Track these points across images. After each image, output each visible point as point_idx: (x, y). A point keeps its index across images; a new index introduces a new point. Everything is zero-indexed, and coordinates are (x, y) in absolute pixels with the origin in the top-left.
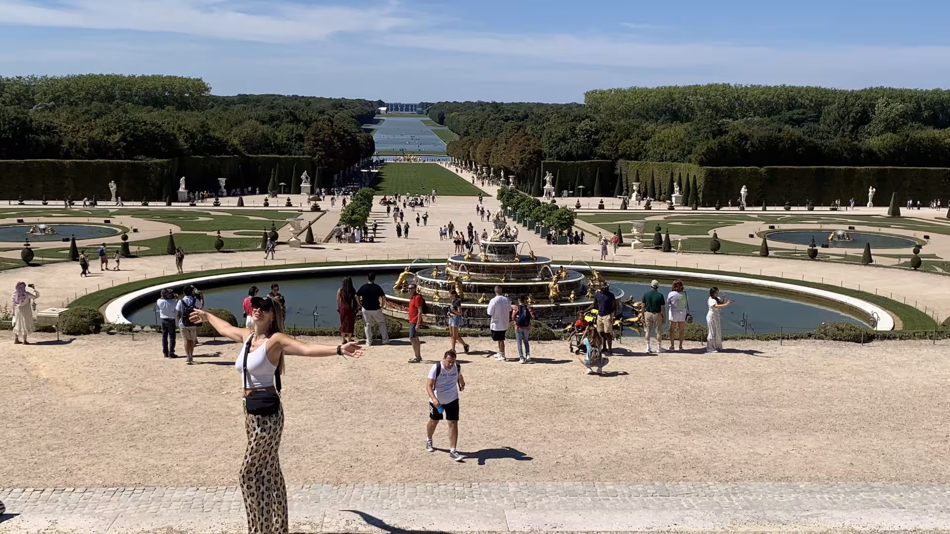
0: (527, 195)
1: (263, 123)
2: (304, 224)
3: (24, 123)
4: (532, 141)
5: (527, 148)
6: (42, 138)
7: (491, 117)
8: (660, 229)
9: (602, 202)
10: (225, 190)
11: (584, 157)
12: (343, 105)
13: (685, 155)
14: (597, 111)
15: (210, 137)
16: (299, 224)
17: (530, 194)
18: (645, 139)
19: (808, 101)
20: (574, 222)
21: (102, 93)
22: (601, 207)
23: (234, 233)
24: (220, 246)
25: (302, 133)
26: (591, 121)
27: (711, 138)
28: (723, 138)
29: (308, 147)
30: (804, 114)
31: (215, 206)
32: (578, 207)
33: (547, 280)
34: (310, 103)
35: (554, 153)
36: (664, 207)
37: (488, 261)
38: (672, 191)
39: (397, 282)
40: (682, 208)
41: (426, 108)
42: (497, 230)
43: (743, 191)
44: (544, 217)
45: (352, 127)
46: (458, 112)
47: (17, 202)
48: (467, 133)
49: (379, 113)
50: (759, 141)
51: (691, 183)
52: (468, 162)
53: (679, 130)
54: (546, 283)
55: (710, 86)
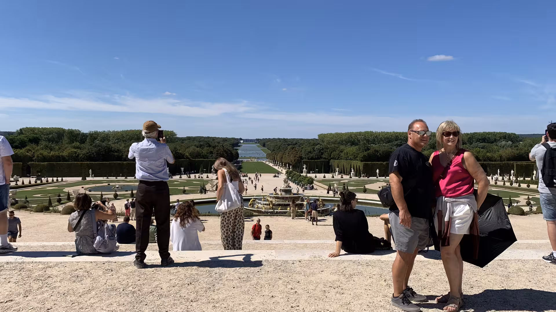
0: (296, 173)
1: (198, 147)
2: (215, 184)
3: (109, 148)
4: (298, 153)
5: (296, 155)
6: (116, 154)
7: (283, 144)
8: (345, 184)
9: (325, 175)
10: (183, 172)
11: (318, 159)
12: (227, 140)
13: (355, 158)
14: (323, 142)
15: (178, 153)
16: (213, 183)
17: (298, 172)
18: (342, 152)
19: (403, 138)
20: (313, 182)
21: (136, 137)
22: (324, 177)
23: (188, 188)
24: (184, 192)
25: (212, 150)
26: (320, 145)
27: (364, 152)
28: (369, 151)
29: (214, 156)
30: (401, 142)
31: (180, 178)
32: (316, 177)
33: (303, 202)
34: (214, 139)
35: (307, 157)
36: (348, 177)
37: (282, 195)
38: (351, 171)
39: (250, 203)
40: (355, 177)
41: (258, 141)
42: (285, 184)
43: (377, 171)
44: (303, 180)
45: (230, 148)
46: (270, 142)
47: (106, 178)
48: (274, 150)
49: (240, 143)
50: (383, 153)
51: (358, 168)
52: (274, 161)
53: (354, 149)
54: (303, 203)
55: (366, 132)
